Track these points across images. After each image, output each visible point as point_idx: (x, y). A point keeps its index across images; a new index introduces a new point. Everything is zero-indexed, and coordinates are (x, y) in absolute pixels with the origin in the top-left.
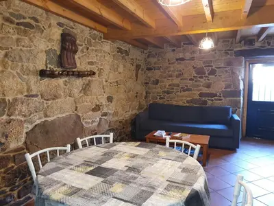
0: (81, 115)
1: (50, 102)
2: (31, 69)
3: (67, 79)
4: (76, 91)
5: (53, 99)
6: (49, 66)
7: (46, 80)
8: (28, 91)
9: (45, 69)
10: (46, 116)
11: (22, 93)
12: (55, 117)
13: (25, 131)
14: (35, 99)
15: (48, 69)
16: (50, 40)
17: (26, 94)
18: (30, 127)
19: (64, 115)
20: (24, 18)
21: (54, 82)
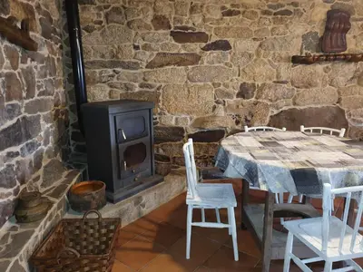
0: (346, 110)
1: (301, 90)
2: (283, 56)
3: (329, 65)
4: (341, 80)
5: (307, 87)
6: (305, 51)
7: (300, 67)
8: (277, 77)
9: (299, 54)
10: (295, 104)
11: (270, 79)
12: (305, 107)
13: (270, 114)
14: (283, 85)
15: (304, 55)
16: (311, 22)
17: (275, 80)
18: (276, 112)
19: (319, 106)
20: (282, 6)
21: (309, 68)
